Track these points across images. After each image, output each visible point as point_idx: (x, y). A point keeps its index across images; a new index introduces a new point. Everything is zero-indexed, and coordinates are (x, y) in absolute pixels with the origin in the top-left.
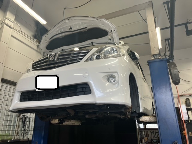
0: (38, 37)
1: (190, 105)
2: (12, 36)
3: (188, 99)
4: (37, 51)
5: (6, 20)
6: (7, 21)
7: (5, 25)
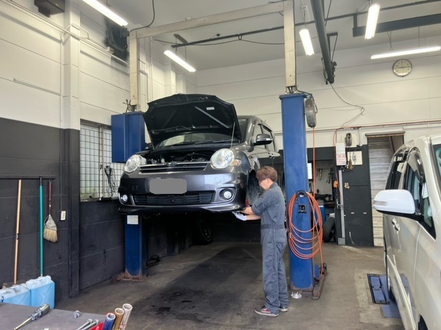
0: (111, 43)
1: (350, 144)
2: (82, 52)
3: (349, 134)
4: (112, 67)
5: (71, 27)
6: (73, 30)
7: (71, 37)
